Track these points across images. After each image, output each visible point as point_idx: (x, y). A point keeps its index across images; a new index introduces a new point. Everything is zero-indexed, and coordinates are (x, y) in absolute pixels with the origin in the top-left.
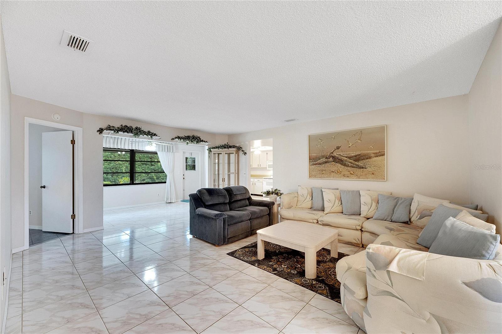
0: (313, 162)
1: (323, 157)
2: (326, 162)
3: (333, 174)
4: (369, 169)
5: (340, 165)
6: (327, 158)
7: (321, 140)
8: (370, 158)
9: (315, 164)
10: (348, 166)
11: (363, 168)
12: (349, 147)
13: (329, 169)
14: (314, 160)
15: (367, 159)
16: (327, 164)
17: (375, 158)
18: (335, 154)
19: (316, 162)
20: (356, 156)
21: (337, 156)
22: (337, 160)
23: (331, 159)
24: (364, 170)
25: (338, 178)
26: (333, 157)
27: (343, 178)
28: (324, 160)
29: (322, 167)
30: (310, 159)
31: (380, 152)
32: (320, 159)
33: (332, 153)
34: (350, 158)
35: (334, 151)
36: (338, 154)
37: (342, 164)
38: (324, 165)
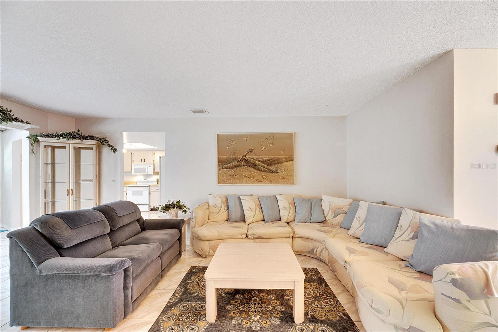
0: (222, 165)
1: (234, 160)
2: (238, 166)
3: (245, 179)
4: (280, 174)
5: (253, 169)
6: (238, 161)
7: (232, 140)
8: (281, 162)
9: (225, 168)
10: (261, 170)
11: (275, 172)
12: (262, 150)
13: (241, 173)
14: (223, 163)
15: (279, 163)
16: (240, 168)
17: (285, 163)
18: (248, 157)
19: (227, 166)
20: (268, 160)
21: (250, 159)
22: (250, 164)
23: (243, 163)
24: (276, 174)
25: (251, 183)
26: (246, 161)
27: (256, 183)
28: (236, 163)
29: (233, 171)
30: (219, 162)
31: (289, 157)
32: (230, 162)
33: (245, 156)
34: (263, 162)
35: (246, 154)
36: (250, 157)
37: (255, 169)
38: (235, 169)
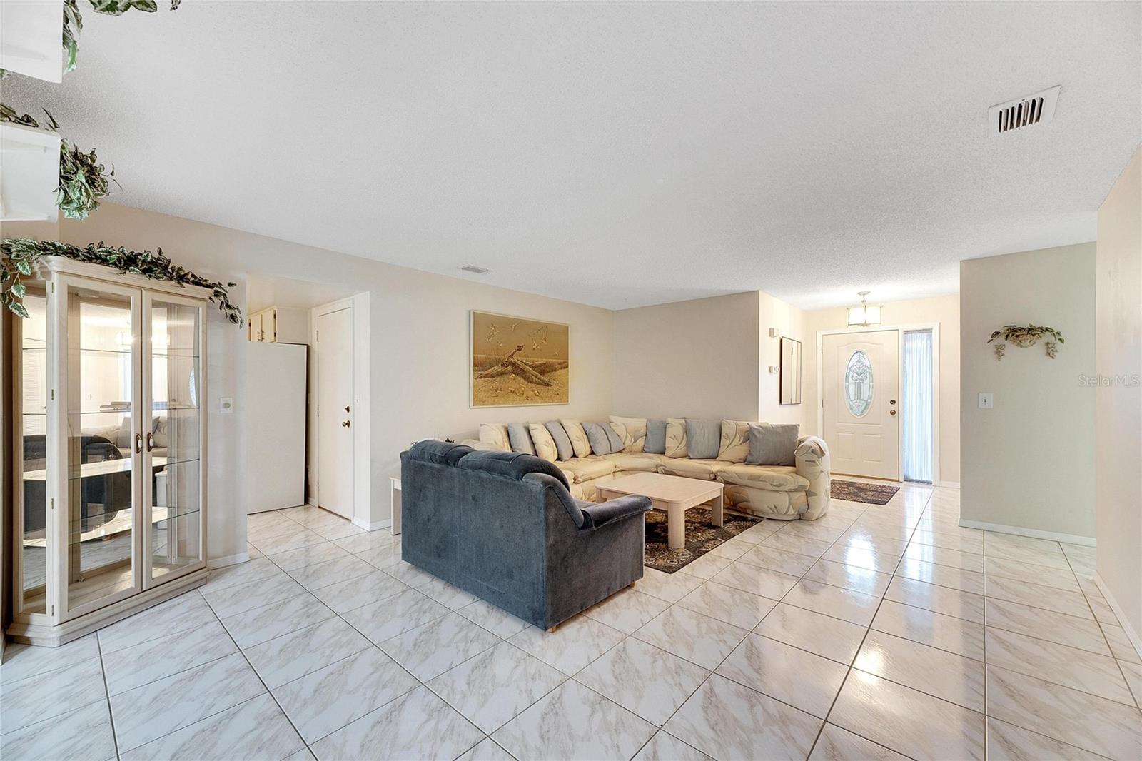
0: (479, 370)
1: (498, 362)
2: (502, 373)
3: (512, 396)
4: (554, 387)
5: (522, 380)
6: (503, 365)
7: (495, 327)
8: (555, 370)
9: (484, 377)
10: (531, 382)
11: (548, 385)
12: (534, 349)
13: (507, 386)
14: (481, 367)
15: (553, 371)
16: (505, 378)
17: (560, 371)
18: (515, 359)
19: (487, 372)
20: (541, 365)
21: (519, 362)
22: (518, 370)
23: (510, 368)
24: (550, 388)
25: (519, 403)
26: (513, 364)
27: (526, 403)
28: (498, 368)
29: (495, 383)
30: (475, 365)
31: (564, 363)
32: (492, 367)
33: (511, 356)
34: (534, 367)
35: (514, 353)
36: (519, 358)
37: (524, 378)
38: (499, 378)
